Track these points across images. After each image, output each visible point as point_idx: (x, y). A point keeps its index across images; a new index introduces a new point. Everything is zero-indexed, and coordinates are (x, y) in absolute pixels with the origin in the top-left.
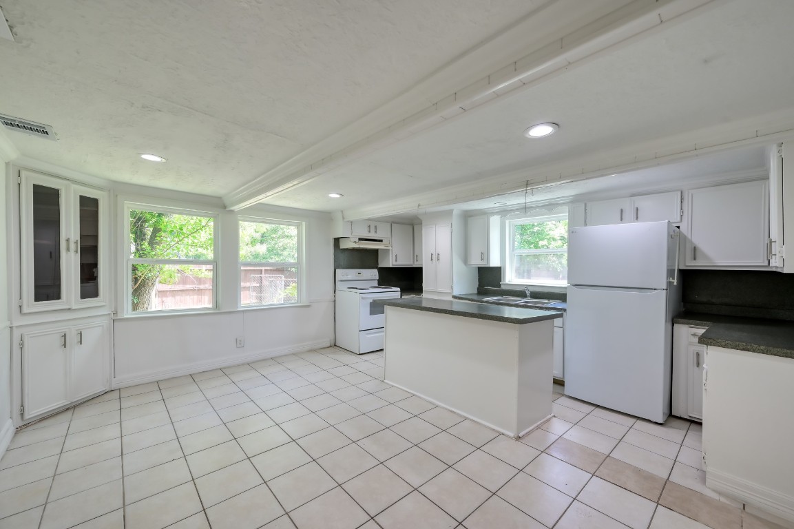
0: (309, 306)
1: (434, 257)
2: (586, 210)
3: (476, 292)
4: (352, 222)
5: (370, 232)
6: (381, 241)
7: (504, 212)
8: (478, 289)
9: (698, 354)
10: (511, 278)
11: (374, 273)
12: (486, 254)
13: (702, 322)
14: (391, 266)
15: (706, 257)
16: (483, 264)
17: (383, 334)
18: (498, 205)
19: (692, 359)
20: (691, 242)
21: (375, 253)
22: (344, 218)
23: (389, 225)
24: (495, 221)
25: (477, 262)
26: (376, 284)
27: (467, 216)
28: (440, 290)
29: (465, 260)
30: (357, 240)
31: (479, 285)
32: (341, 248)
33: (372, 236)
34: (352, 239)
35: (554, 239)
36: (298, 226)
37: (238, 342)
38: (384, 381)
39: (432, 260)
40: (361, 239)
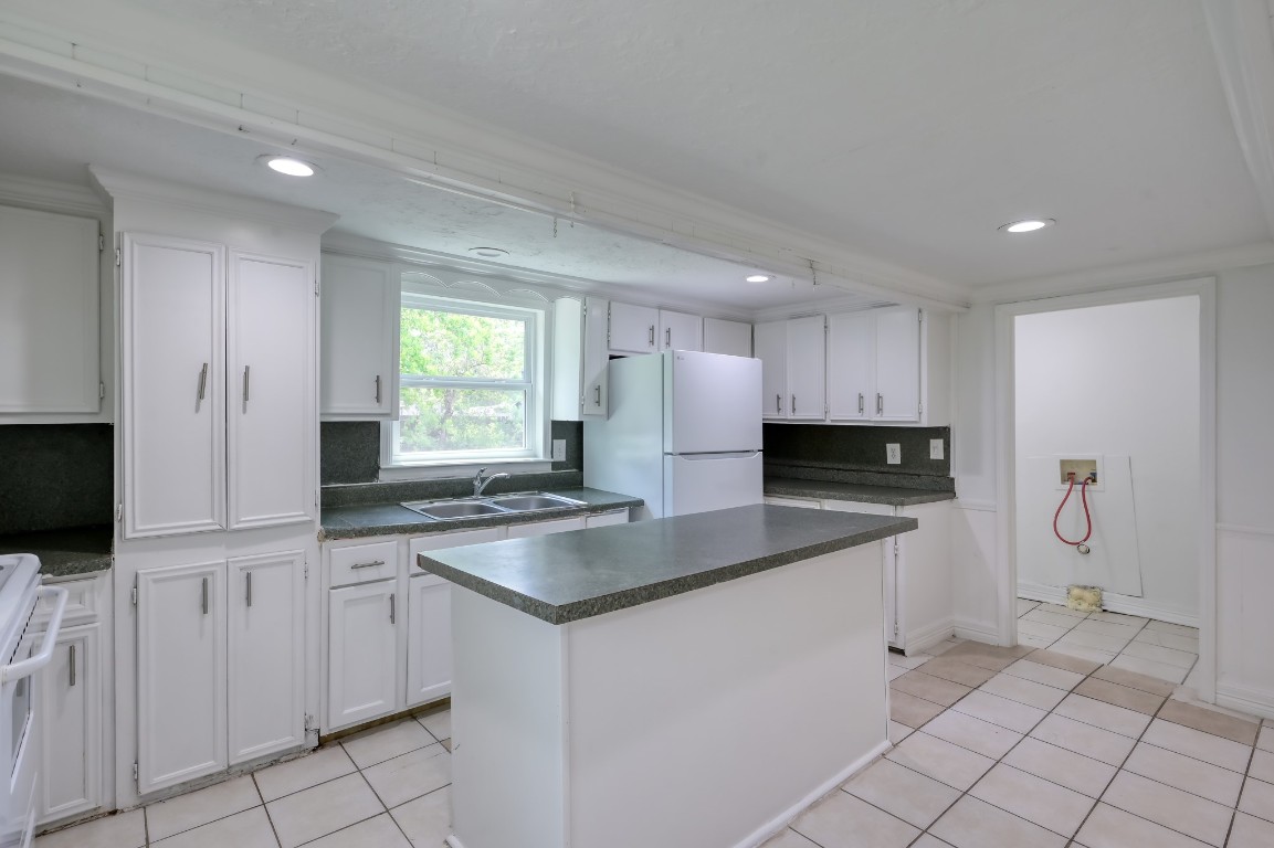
1: (214, 384)
12: (386, 383)
25: (351, 406)
39: (201, 393)
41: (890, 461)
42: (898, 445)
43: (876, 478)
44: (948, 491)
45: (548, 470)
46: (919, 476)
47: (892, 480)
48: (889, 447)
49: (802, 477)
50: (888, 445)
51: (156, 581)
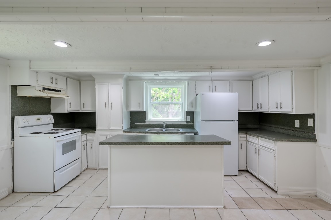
1: (107, 105)
2: (195, 84)
3: (129, 127)
4: (37, 72)
5: (52, 83)
6: (60, 91)
8: (130, 125)
10: (152, 117)
12: (141, 104)
13: (243, 132)
14: (66, 112)
16: (140, 110)
21: (48, 100)
22: (30, 68)
23: (65, 79)
25: (134, 108)
26: (51, 127)
27: (129, 80)
28: (112, 128)
29: (127, 105)
30: (42, 89)
31: (131, 122)
32: (18, 95)
33: (54, 86)
34: (35, 88)
38: (110, 207)
39: (105, 107)
40: (44, 89)
41: (296, 126)
42: (299, 120)
43: (291, 132)
44: (313, 139)
45: (185, 123)
46: (304, 132)
47: (296, 133)
48: (296, 121)
49: (272, 131)
50: (295, 120)
51: (100, 136)
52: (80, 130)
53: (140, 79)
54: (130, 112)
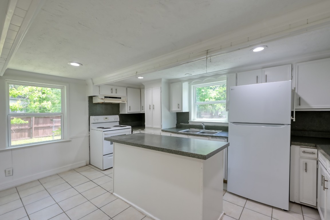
0: (69, 141)
1: (151, 108)
2: (236, 77)
3: (175, 126)
4: (99, 86)
5: (112, 92)
6: (120, 98)
7: (190, 80)
8: (176, 125)
9: (306, 164)
10: (194, 118)
11: (117, 118)
12: (180, 105)
13: (309, 144)
14: (126, 113)
15: (306, 104)
16: (179, 110)
17: (112, 157)
18: (187, 75)
19: (303, 167)
20: (297, 94)
21: (118, 105)
22: (93, 84)
23: (125, 89)
24: (185, 85)
25: (175, 109)
26: (118, 124)
27: (170, 83)
28: (155, 127)
29: (169, 108)
30: (103, 98)
31: (177, 122)
32: (93, 103)
33: (114, 95)
34: (100, 97)
35: (211, 98)
36: (62, 89)
37: (7, 173)
38: (113, 193)
39: (150, 109)
40: (106, 97)
52: (130, 127)
53: (179, 81)
54: (177, 113)
